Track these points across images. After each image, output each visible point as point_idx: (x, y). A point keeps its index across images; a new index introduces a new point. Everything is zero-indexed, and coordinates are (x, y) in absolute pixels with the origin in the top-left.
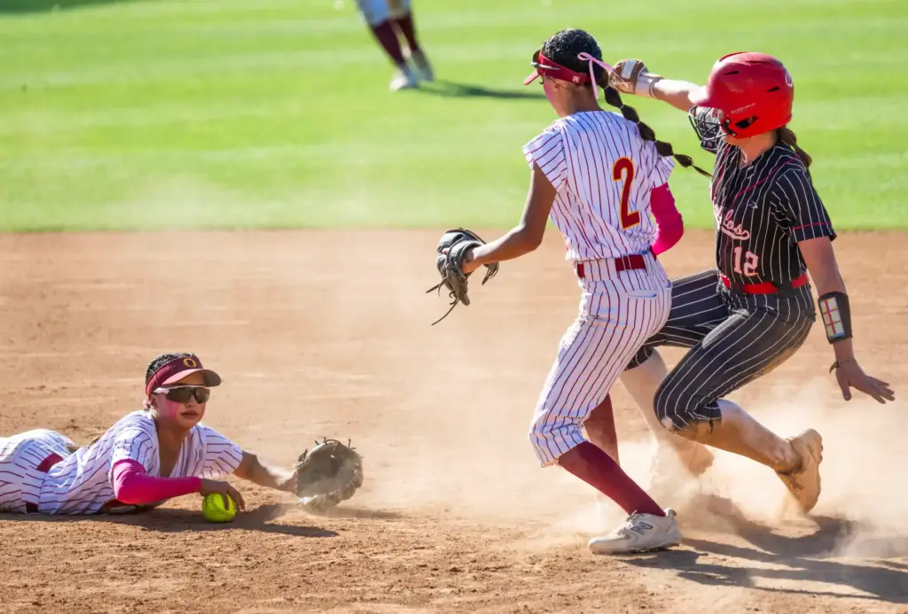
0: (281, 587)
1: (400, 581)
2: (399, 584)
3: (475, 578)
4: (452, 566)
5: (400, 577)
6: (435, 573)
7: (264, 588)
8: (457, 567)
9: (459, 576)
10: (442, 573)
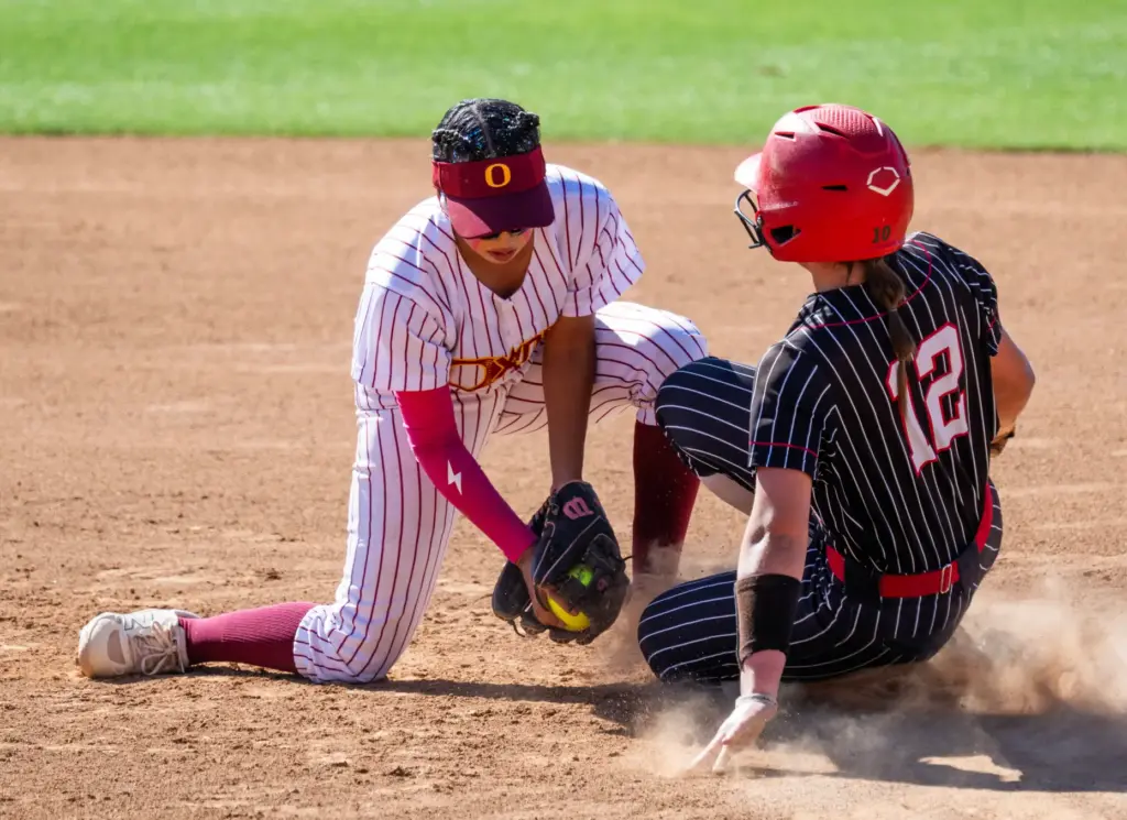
0: (73, 800)
1: (296, 792)
2: (295, 797)
3: (437, 789)
4: (395, 766)
5: (298, 784)
6: (364, 777)
7: (41, 800)
8: (404, 766)
9: (408, 786)
10: (376, 777)
